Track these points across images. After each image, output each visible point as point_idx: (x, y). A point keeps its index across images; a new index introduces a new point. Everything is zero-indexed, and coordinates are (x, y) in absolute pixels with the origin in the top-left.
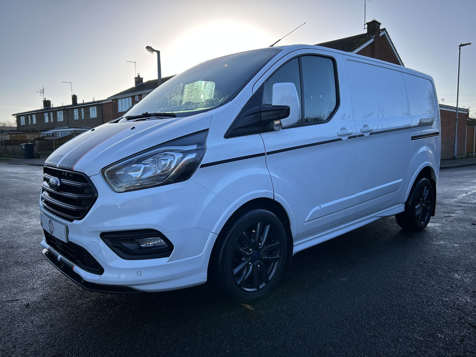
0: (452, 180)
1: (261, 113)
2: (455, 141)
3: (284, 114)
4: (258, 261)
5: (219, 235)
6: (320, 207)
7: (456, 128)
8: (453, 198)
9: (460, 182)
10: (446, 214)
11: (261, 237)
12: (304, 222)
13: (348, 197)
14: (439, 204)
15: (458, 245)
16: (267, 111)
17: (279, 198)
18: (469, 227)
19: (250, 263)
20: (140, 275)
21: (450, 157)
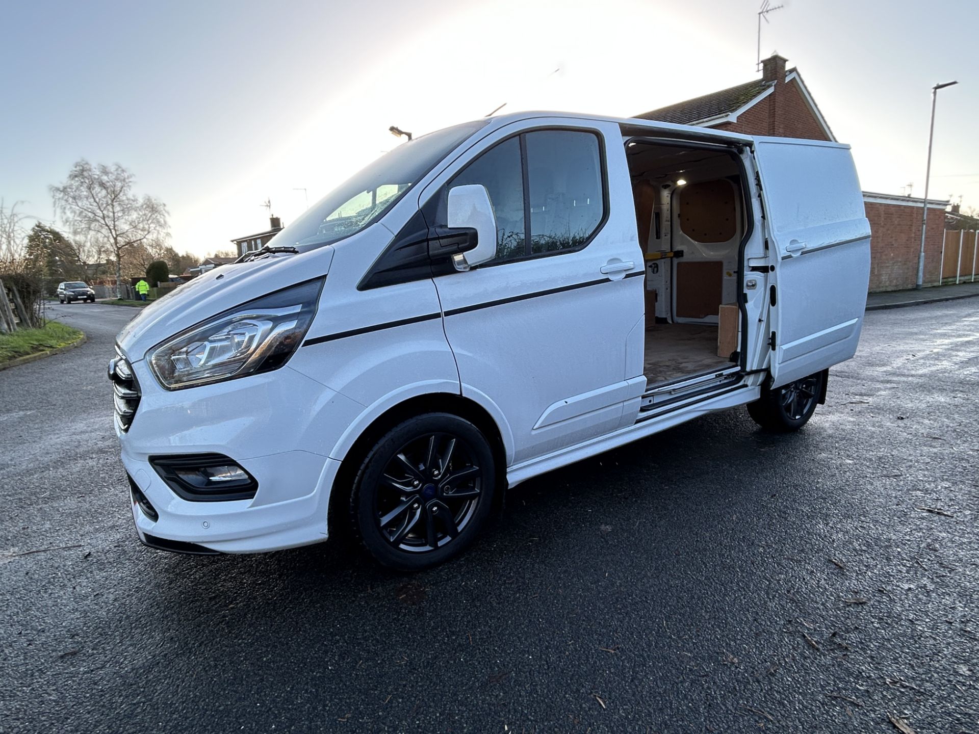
0: (897, 330)
1: (430, 242)
2: (919, 258)
3: (468, 243)
4: (435, 500)
5: (343, 462)
6: (566, 402)
7: (922, 235)
8: (883, 365)
9: (912, 334)
10: (857, 397)
11: (440, 460)
12: (533, 429)
13: (628, 381)
14: (852, 377)
15: (851, 462)
16: (438, 238)
17: (472, 392)
18: (889, 424)
19: (416, 505)
20: (208, 527)
21: (910, 286)
